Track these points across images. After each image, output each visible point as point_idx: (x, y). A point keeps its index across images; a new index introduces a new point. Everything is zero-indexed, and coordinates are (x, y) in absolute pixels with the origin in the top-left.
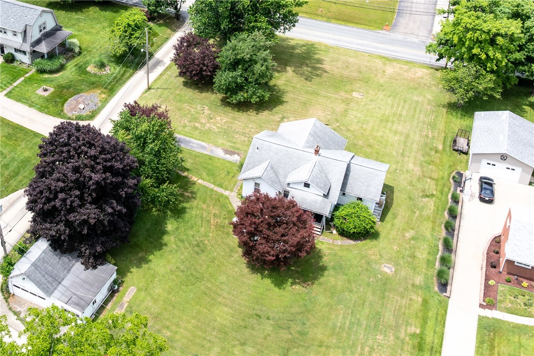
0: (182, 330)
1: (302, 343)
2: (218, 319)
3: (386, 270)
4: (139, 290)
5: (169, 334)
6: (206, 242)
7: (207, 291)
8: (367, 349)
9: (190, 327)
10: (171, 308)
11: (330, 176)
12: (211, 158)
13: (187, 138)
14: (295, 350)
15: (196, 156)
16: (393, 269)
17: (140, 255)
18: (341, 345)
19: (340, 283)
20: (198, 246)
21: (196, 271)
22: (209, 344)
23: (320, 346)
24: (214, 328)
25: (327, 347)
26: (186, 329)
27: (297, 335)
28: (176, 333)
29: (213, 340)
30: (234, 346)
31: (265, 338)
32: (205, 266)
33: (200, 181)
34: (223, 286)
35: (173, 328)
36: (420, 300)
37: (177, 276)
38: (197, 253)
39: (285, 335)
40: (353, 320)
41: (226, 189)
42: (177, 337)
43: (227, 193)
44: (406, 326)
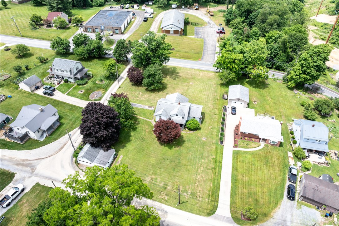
0: (140, 167)
1: (179, 166)
2: (151, 162)
3: (204, 140)
4: (124, 156)
5: (135, 169)
6: (145, 138)
7: (147, 153)
8: (199, 165)
9: (142, 166)
10: (135, 160)
11: (184, 111)
12: (144, 109)
13: (135, 104)
14: (177, 168)
15: (139, 109)
16: (206, 139)
17: (123, 145)
18: (191, 164)
19: (190, 145)
20: (142, 139)
21: (142, 148)
22: (149, 170)
23: (185, 166)
24: (150, 165)
25: (187, 166)
26: (141, 166)
27: (177, 163)
28: (138, 168)
29: (151, 168)
30: (157, 170)
31: (167, 166)
32: (145, 146)
33: (141, 118)
34: (152, 151)
35: (137, 167)
37: (136, 150)
38: (142, 142)
39: (173, 164)
40: (195, 156)
41: (150, 119)
42: (138, 169)
43: (150, 121)
44: (211, 156)
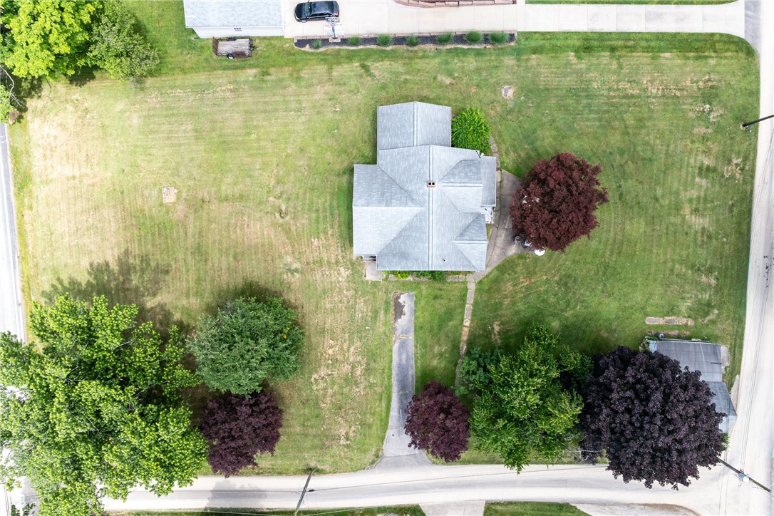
0: (669, 256)
1: (632, 150)
2: (642, 230)
3: (510, 93)
4: (647, 315)
5: (677, 266)
6: (556, 278)
7: (616, 252)
8: (612, 93)
9: (661, 251)
10: (651, 276)
11: (453, 164)
12: (418, 329)
13: (394, 372)
14: (641, 153)
15: (425, 346)
16: (507, 87)
17: (606, 335)
18: (618, 117)
19: (547, 133)
20: (566, 284)
21: (598, 272)
22: (671, 228)
23: (628, 133)
24: (653, 230)
25: (626, 127)
26: (665, 254)
27: (626, 156)
28: (673, 261)
29: (664, 226)
30: (662, 206)
31: (641, 183)
32: (588, 266)
33: (467, 323)
34: (603, 240)
35: (669, 265)
36: (534, 56)
37: (613, 287)
38: (575, 281)
39: (631, 167)
40: (587, 111)
41: (466, 289)
42: (676, 257)
43: (472, 287)
44: (571, 65)
